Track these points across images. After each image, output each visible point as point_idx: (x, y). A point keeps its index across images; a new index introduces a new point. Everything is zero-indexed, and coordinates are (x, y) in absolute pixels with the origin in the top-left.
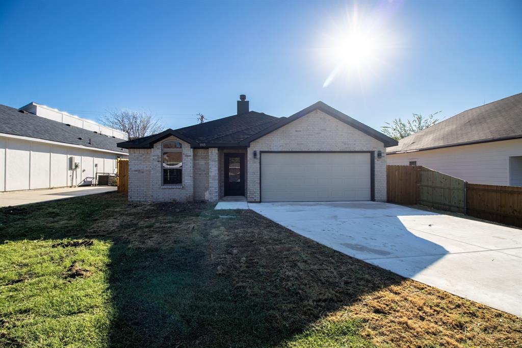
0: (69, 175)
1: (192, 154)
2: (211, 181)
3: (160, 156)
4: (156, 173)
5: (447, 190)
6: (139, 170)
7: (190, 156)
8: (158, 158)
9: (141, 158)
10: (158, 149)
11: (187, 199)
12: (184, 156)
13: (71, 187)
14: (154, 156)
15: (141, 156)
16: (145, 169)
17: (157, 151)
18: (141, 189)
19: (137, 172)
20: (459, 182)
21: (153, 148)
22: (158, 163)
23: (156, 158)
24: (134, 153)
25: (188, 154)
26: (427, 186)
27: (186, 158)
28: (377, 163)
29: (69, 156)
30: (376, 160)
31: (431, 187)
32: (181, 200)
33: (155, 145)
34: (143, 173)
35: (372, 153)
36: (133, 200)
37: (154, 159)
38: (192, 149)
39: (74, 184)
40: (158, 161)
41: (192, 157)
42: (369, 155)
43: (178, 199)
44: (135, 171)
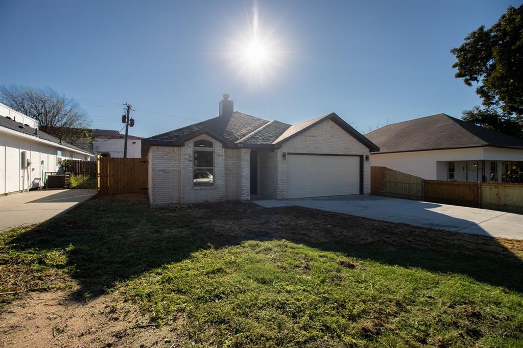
0: (21, 176)
1: (224, 154)
2: (243, 180)
3: (192, 155)
4: (187, 173)
5: (408, 184)
6: (164, 170)
7: (222, 156)
8: (190, 157)
9: (166, 156)
10: (190, 147)
11: (219, 200)
12: (216, 155)
13: (22, 191)
14: (185, 155)
15: (166, 155)
16: (171, 169)
17: (188, 150)
18: (167, 190)
19: (161, 173)
20: (417, 178)
21: (184, 146)
22: (189, 162)
23: (188, 157)
24: (159, 151)
25: (220, 154)
26: (390, 182)
27: (218, 157)
28: (366, 164)
29: (21, 151)
30: (364, 162)
31: (393, 182)
32: (213, 201)
33: (186, 143)
34: (169, 173)
35: (361, 157)
36: (157, 203)
37: (185, 158)
38: (224, 149)
39: (26, 188)
40: (190, 161)
41: (223, 157)
42: (358, 158)
43: (210, 199)
44: (160, 171)
